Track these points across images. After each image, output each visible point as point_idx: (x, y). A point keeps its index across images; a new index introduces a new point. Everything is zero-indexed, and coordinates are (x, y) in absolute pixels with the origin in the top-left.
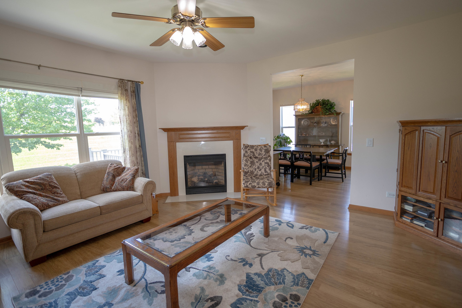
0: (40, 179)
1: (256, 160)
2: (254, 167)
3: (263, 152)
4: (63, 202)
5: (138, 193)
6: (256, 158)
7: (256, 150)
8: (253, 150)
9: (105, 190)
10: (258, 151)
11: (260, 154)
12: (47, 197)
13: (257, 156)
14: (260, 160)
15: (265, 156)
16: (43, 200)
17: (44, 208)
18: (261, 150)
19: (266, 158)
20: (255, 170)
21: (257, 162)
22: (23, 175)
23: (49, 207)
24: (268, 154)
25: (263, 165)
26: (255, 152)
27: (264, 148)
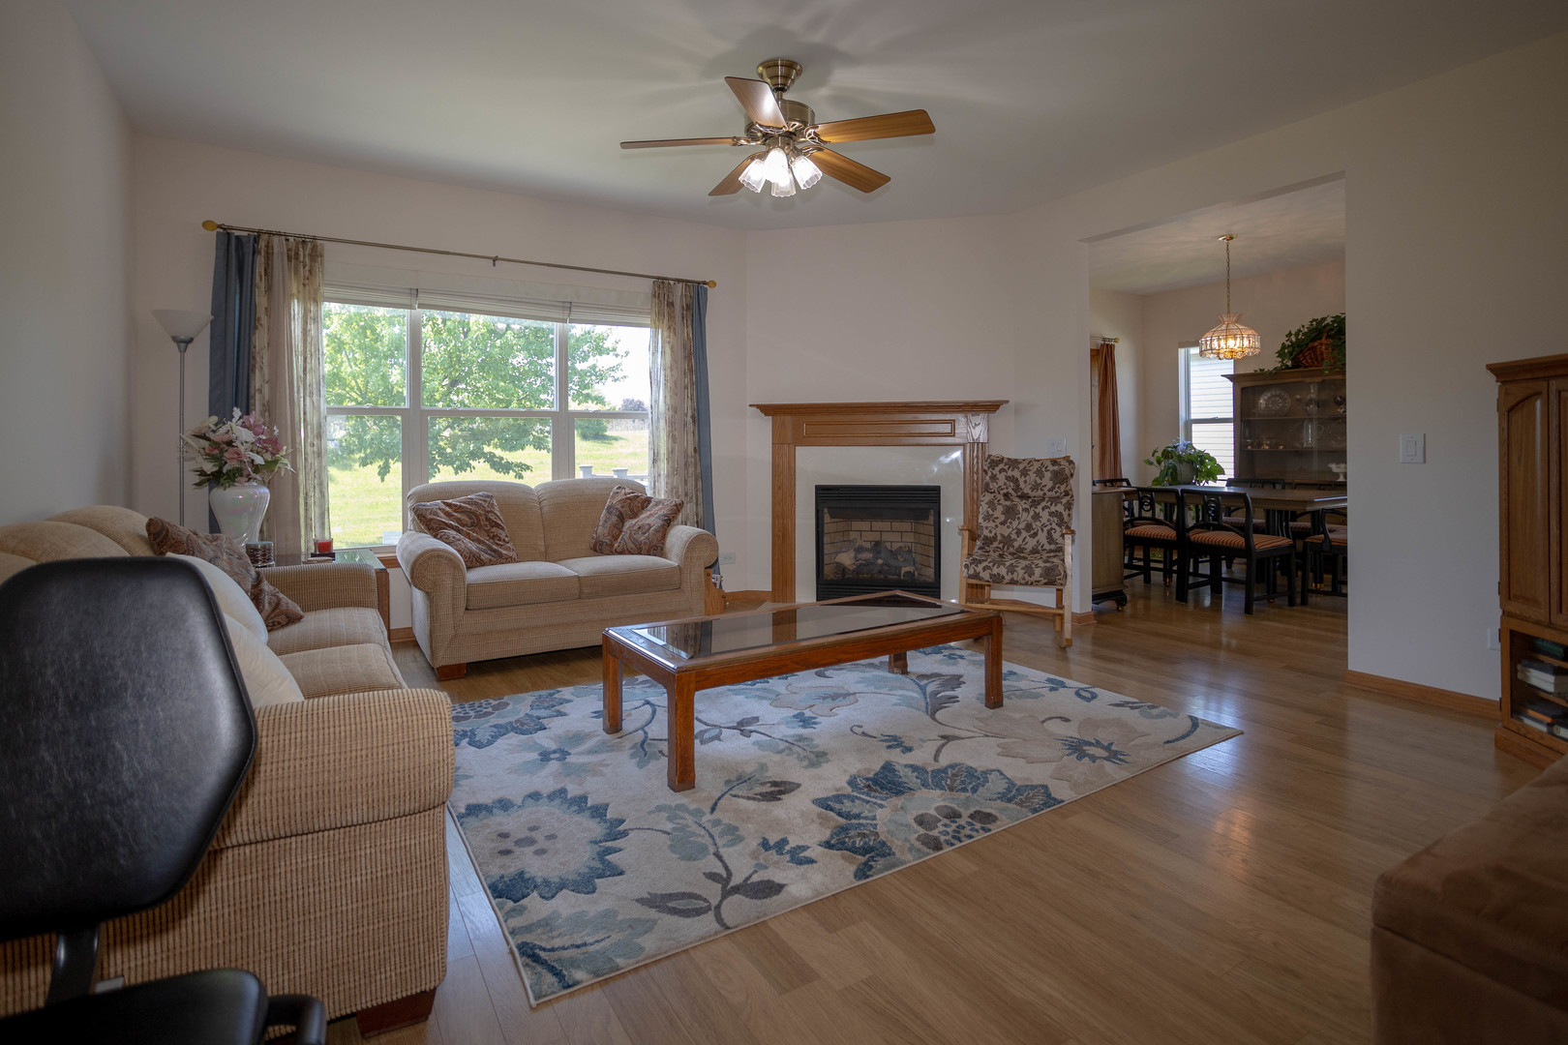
0: (471, 502)
1: (1022, 505)
2: (1015, 524)
3: (1047, 481)
4: (509, 560)
5: (672, 561)
6: (1024, 497)
7: (1024, 473)
8: (1016, 474)
9: (599, 549)
10: (1032, 477)
11: (1036, 487)
12: (479, 541)
13: (1027, 490)
14: (1035, 503)
15: (1049, 494)
16: (473, 546)
17: (473, 562)
18: (1040, 473)
19: (1055, 500)
20: (1018, 533)
21: (1026, 510)
22: (445, 492)
23: (482, 564)
24: (1063, 488)
25: (1044, 520)
26: (1021, 480)
27: (1051, 468)
